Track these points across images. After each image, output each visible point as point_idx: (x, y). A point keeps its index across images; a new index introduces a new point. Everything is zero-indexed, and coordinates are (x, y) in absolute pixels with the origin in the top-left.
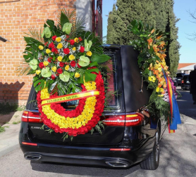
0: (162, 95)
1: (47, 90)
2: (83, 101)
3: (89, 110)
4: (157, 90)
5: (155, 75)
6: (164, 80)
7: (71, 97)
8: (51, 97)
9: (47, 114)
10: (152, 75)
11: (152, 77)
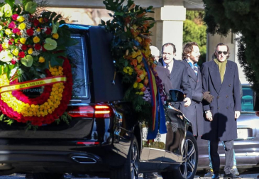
0: (142, 93)
1: (5, 76)
2: (49, 87)
3: (56, 97)
4: (135, 85)
5: (133, 67)
6: (145, 73)
7: (36, 83)
8: (11, 84)
9: (7, 102)
10: (129, 66)
11: (128, 68)
